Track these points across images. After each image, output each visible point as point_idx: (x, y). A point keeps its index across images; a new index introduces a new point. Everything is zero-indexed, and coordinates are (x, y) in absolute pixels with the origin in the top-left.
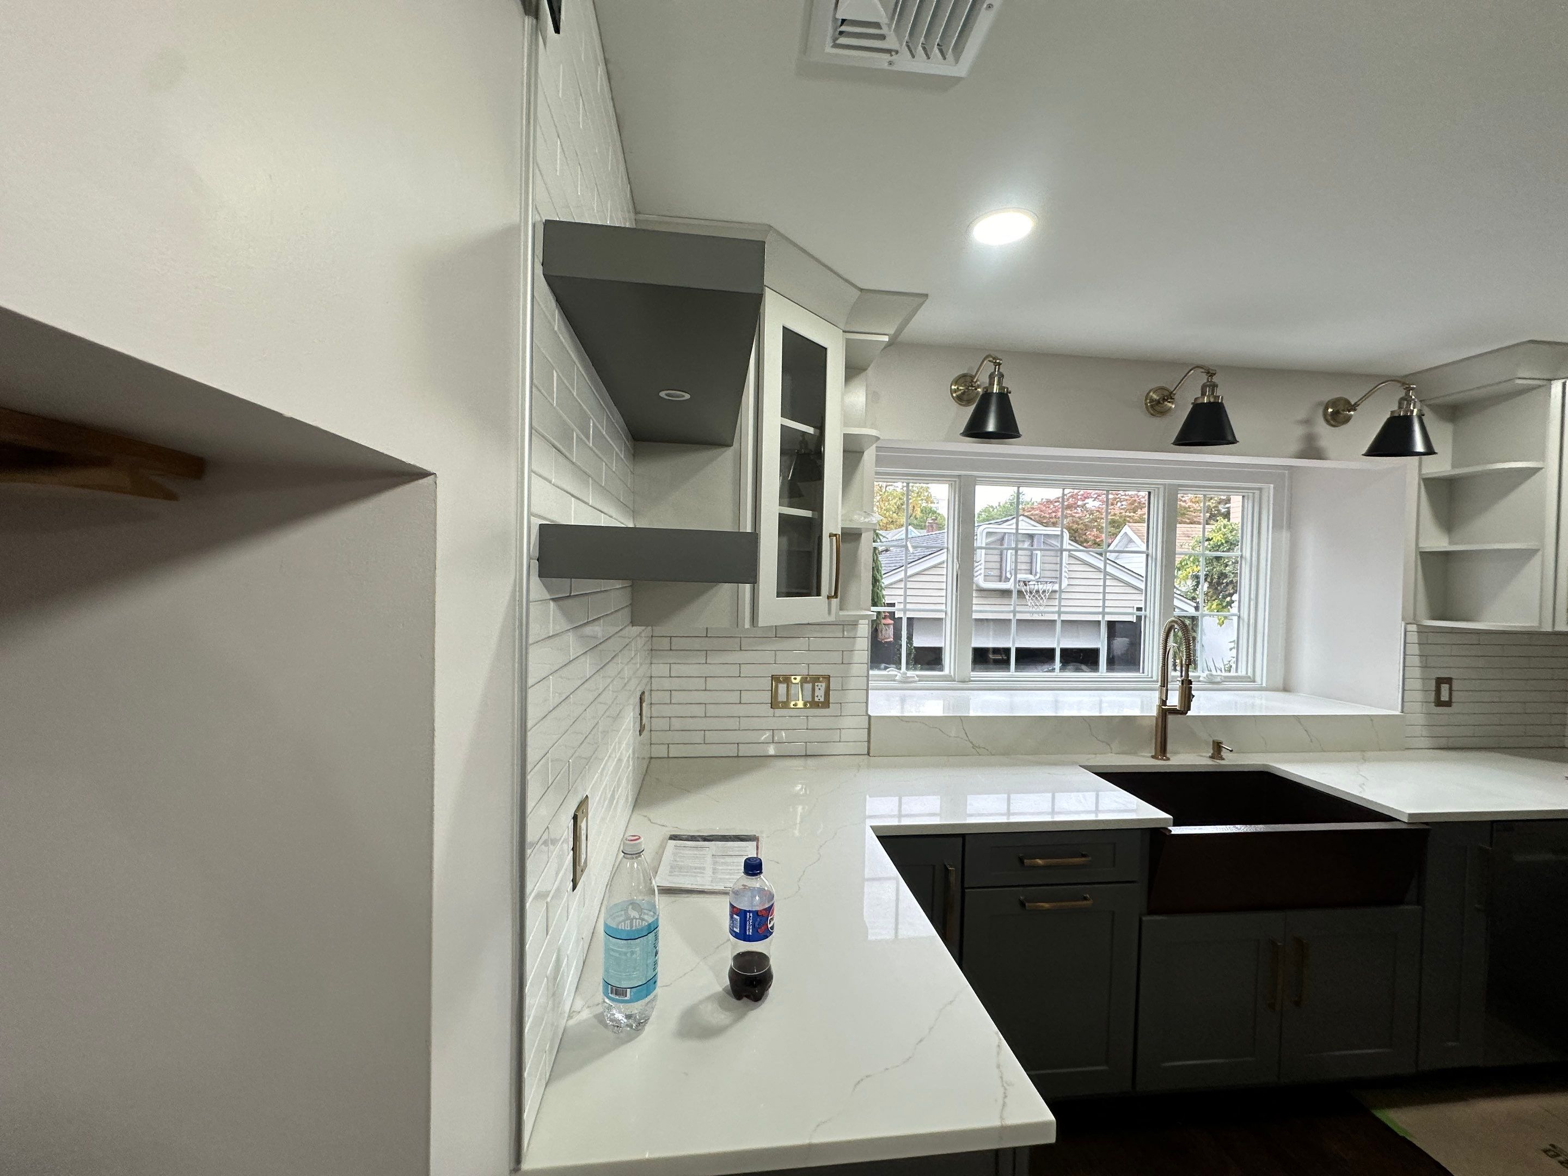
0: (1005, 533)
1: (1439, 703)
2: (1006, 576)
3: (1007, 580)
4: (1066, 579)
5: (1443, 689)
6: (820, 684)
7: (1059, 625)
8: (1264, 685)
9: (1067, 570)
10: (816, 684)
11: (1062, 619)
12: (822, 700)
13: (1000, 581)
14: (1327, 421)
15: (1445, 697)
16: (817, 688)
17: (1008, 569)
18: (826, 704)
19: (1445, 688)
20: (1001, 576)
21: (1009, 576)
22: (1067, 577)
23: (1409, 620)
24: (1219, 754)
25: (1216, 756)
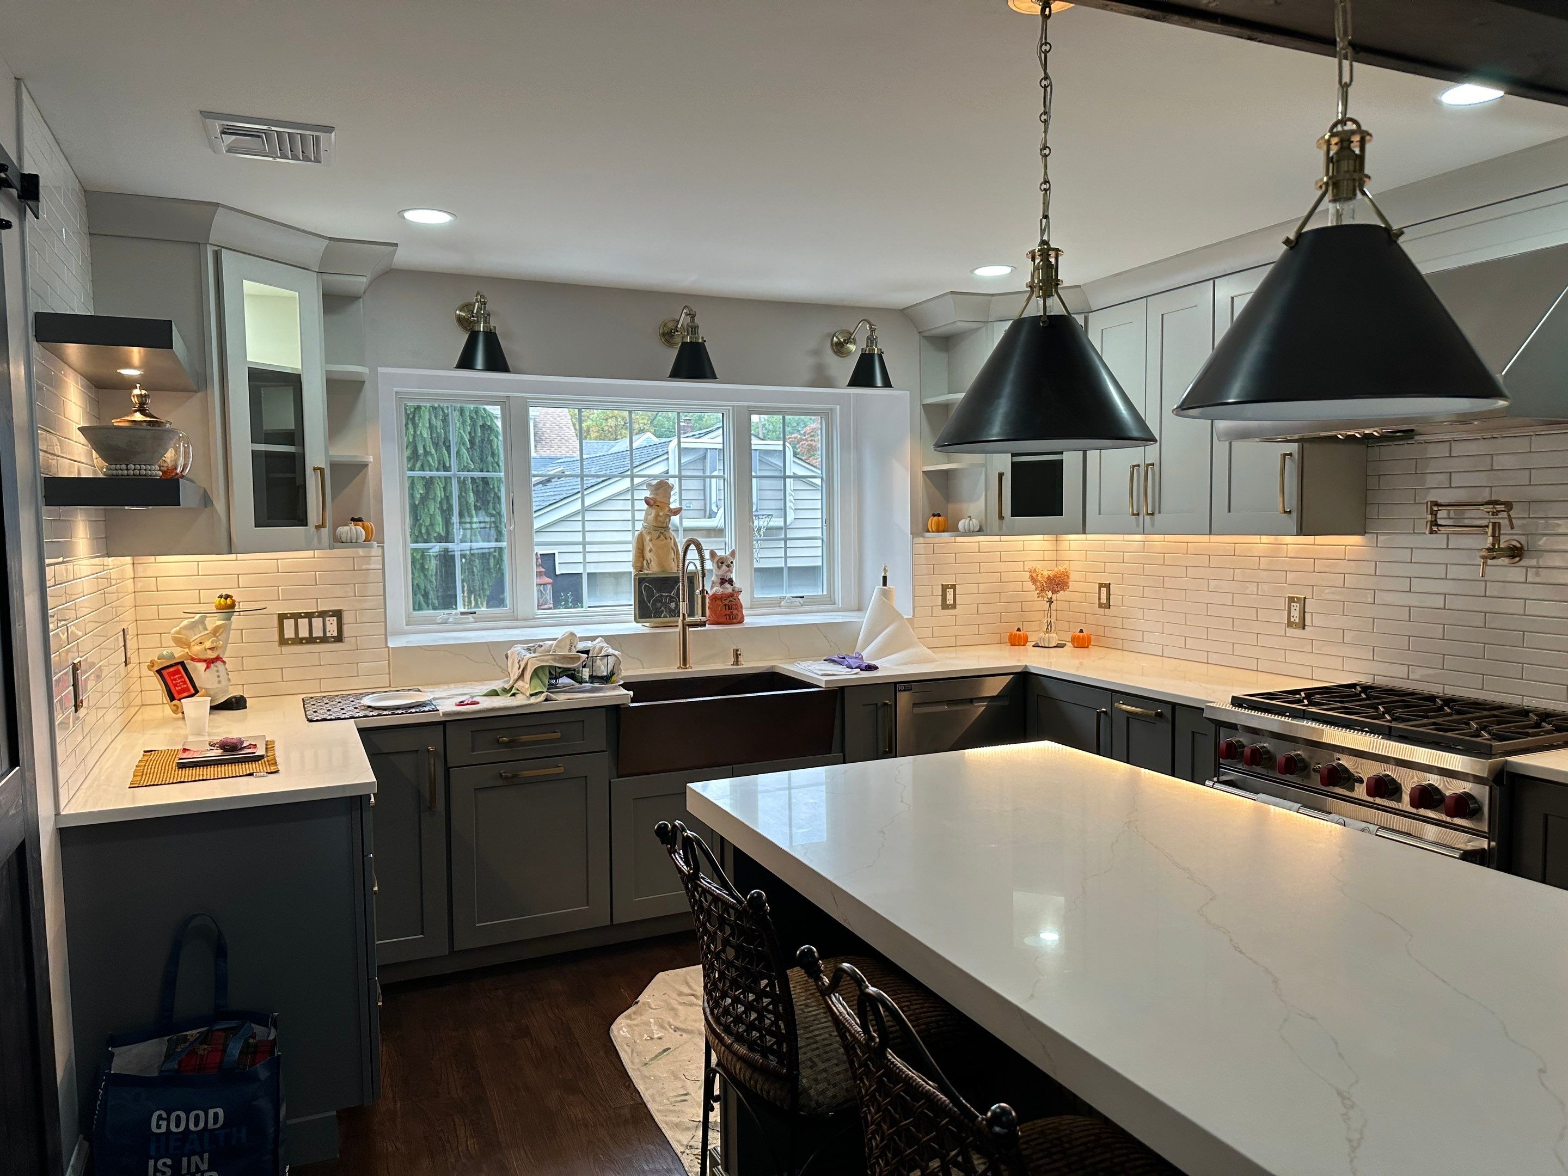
0: (707, 449)
1: (945, 606)
2: (711, 509)
3: (712, 515)
4: (792, 511)
5: (948, 594)
6: (331, 618)
7: (785, 572)
8: (840, 606)
9: (792, 498)
10: (327, 619)
11: (789, 565)
12: (335, 634)
13: (705, 518)
14: (835, 353)
15: (950, 600)
16: (328, 624)
17: (714, 499)
18: (339, 638)
19: (950, 593)
20: (705, 510)
21: (715, 509)
22: (794, 508)
23: (914, 534)
24: (737, 661)
25: (737, 662)
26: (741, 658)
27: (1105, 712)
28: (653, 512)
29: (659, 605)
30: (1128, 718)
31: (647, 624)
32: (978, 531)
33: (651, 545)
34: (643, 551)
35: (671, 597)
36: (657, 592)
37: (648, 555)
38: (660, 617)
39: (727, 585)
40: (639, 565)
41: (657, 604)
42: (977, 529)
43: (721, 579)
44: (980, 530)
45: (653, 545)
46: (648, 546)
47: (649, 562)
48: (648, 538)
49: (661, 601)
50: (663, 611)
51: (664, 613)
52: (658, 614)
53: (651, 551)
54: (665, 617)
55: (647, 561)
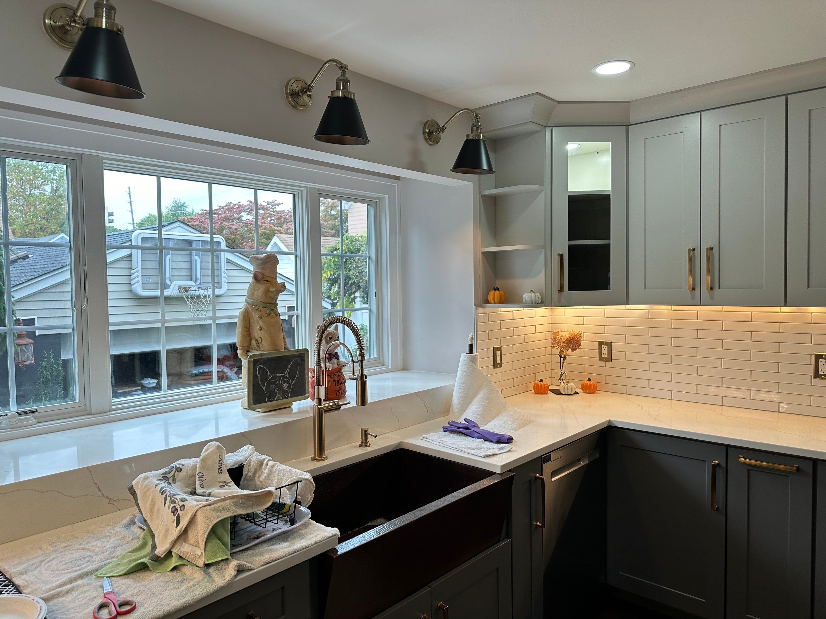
1: (496, 365)
2: (166, 283)
3: (168, 287)
4: (226, 284)
7: (214, 327)
8: (390, 367)
9: (226, 275)
13: (161, 288)
14: (425, 140)
15: (498, 361)
17: (168, 275)
19: (498, 354)
20: (161, 284)
22: (227, 282)
23: (478, 305)
24: (366, 442)
25: (365, 444)
26: (370, 439)
27: (718, 465)
28: (262, 288)
29: (273, 387)
30: (749, 470)
31: (260, 410)
32: (540, 303)
33: (261, 323)
34: (249, 329)
35: (284, 377)
36: (271, 373)
37: (257, 333)
38: (274, 400)
39: (335, 361)
40: (246, 344)
41: (271, 386)
42: (540, 302)
43: (329, 354)
44: (542, 302)
45: (264, 322)
46: (257, 324)
47: (260, 341)
48: (256, 316)
49: (275, 383)
50: (276, 394)
51: (278, 395)
52: (271, 397)
53: (261, 329)
54: (279, 399)
55: (256, 340)
